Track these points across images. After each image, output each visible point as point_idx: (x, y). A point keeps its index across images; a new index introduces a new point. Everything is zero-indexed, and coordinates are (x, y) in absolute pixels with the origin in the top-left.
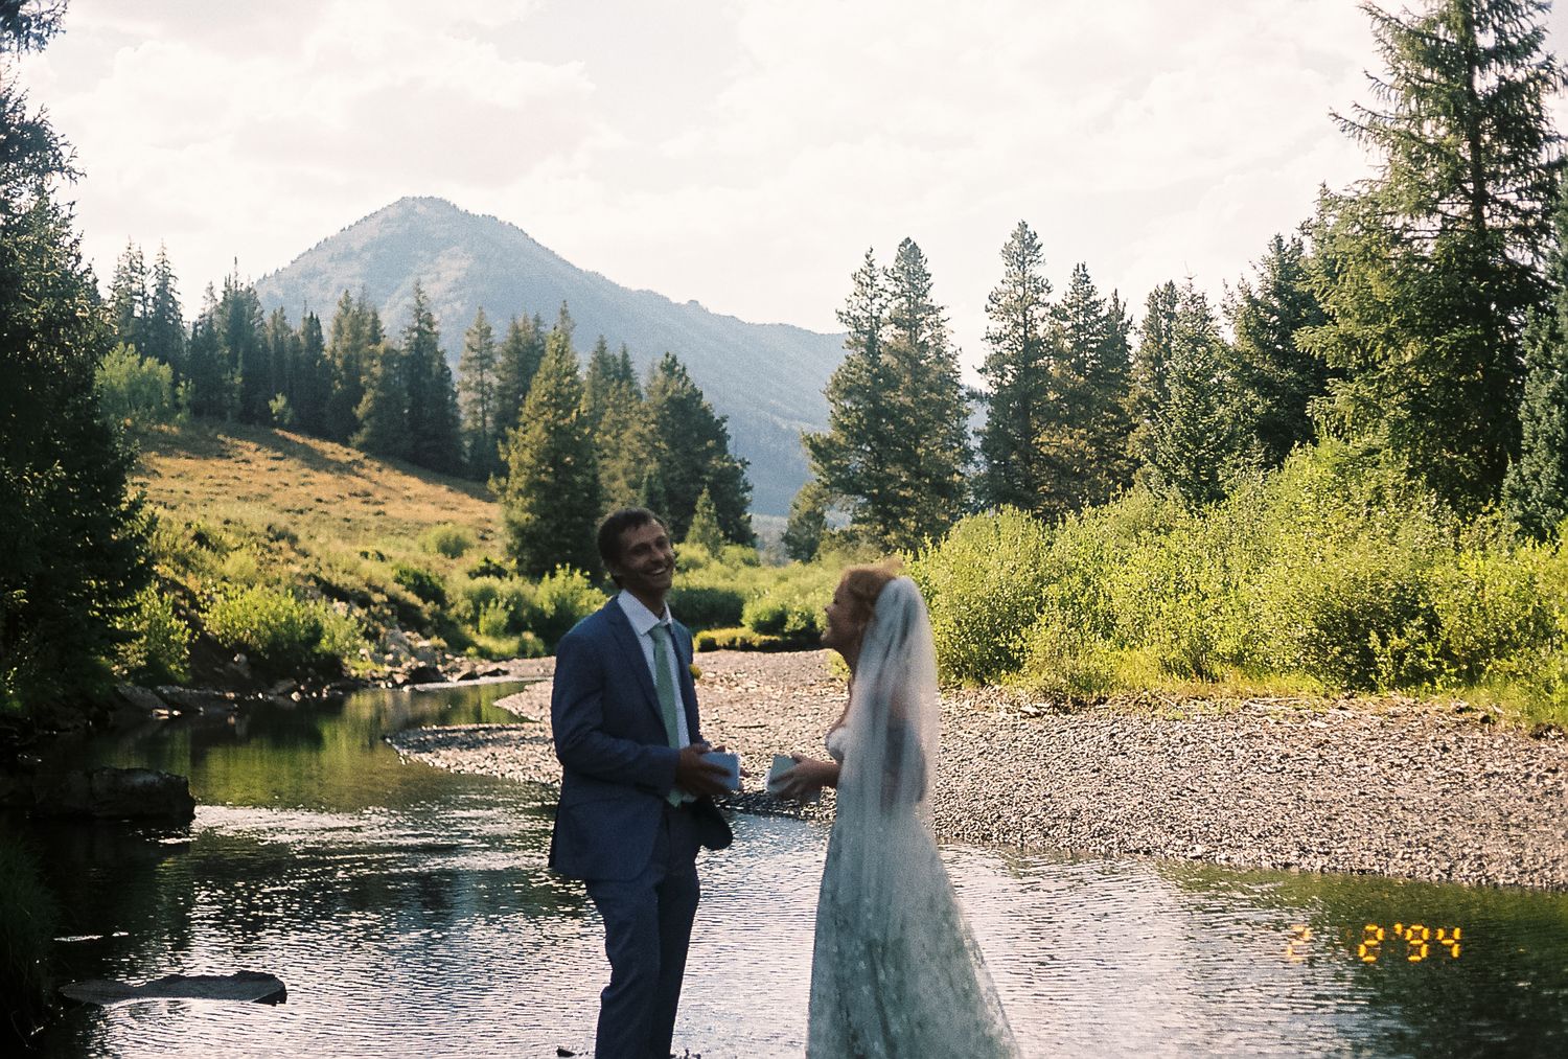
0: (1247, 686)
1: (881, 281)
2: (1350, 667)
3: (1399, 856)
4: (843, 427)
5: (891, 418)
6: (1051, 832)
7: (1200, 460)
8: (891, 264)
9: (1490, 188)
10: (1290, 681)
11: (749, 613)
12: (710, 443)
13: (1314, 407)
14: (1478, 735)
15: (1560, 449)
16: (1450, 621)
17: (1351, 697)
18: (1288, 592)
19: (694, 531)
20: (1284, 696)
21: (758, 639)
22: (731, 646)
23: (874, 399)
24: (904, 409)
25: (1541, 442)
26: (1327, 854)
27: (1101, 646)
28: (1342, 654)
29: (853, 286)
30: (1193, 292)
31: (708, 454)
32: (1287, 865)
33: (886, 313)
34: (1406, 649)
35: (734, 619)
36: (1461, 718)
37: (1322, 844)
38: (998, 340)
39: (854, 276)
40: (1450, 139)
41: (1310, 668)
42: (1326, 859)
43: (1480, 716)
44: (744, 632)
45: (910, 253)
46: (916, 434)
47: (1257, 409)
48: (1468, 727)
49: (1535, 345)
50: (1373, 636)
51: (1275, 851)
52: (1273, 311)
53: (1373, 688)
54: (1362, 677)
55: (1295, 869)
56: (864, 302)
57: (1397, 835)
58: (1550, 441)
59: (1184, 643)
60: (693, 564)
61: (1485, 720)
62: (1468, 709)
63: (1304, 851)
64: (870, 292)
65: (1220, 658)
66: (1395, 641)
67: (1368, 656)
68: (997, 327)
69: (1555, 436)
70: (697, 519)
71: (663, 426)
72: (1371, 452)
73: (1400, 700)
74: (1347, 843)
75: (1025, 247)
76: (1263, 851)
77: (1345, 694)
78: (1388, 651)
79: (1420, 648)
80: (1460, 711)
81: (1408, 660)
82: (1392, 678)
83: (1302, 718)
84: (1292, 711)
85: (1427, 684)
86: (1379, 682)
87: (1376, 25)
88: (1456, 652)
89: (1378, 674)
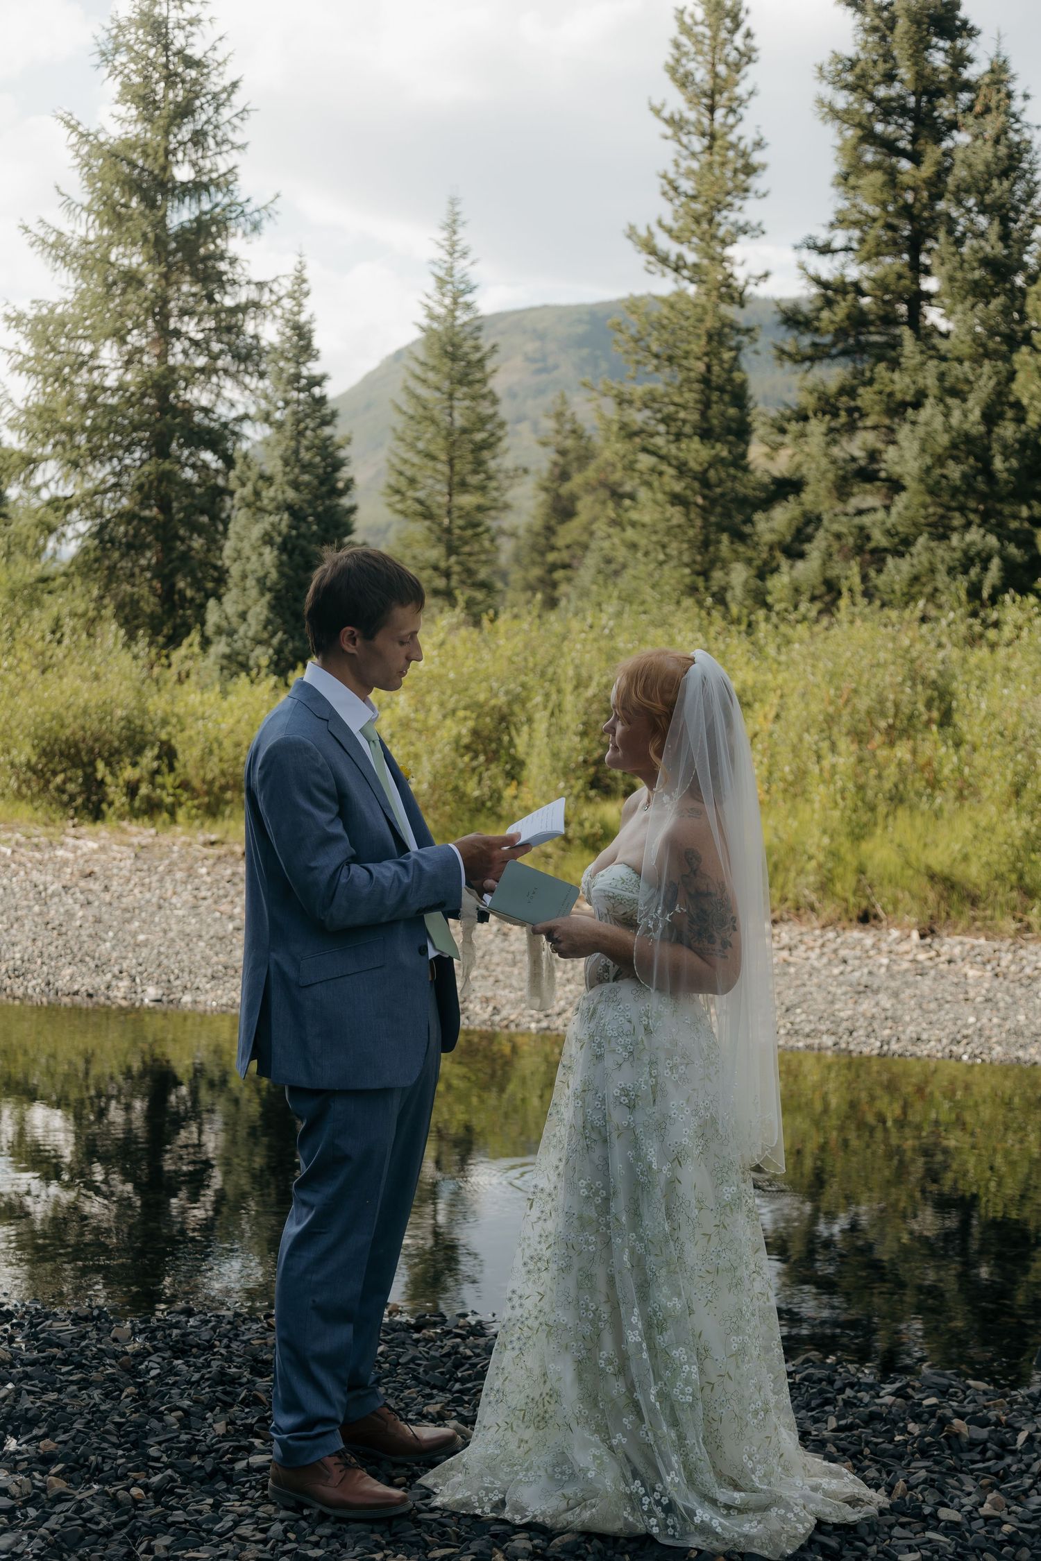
2: (72, 797)
9: (173, 323)
15: (270, 590)
16: (188, 756)
25: (251, 582)
28: (64, 782)
34: (141, 781)
40: (144, 268)
41: (19, 795)
49: (243, 485)
50: (100, 765)
53: (97, 815)
54: (93, 807)
58: (261, 581)
66: (128, 773)
67: (95, 785)
69: (265, 576)
73: (141, 832)
77: (70, 823)
78: (121, 782)
79: (159, 779)
80: (213, 843)
81: (144, 790)
82: (127, 808)
83: (37, 847)
84: (23, 839)
85: (165, 816)
86: (110, 812)
87: (74, 139)
88: (196, 783)
89: (111, 804)
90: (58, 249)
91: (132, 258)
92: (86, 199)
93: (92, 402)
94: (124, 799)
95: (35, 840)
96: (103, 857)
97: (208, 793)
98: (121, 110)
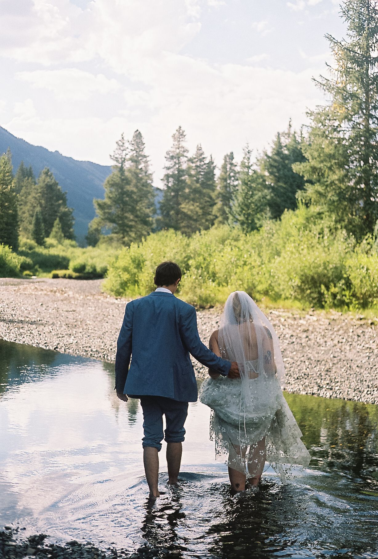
0: (271, 304)
1: (127, 145)
2: (314, 299)
3: (365, 392)
4: (110, 198)
5: (128, 196)
6: (201, 371)
7: (249, 215)
8: (131, 138)
10: (289, 303)
11: (72, 265)
12: (61, 202)
13: (299, 195)
14: (370, 330)
16: (356, 282)
17: (313, 311)
18: (288, 267)
19: (53, 234)
20: (287, 309)
21: (75, 274)
22: (64, 277)
23: (122, 188)
24: (132, 192)
26: (331, 389)
27: (212, 285)
28: (311, 293)
29: (116, 146)
30: (249, 149)
31: (59, 206)
32: (313, 394)
33: (128, 157)
34: (338, 293)
35: (66, 267)
36: (362, 322)
37: (328, 384)
38: (168, 168)
39: (117, 143)
40: (359, 91)
41: (296, 298)
42: (331, 392)
43: (370, 322)
44: (70, 272)
45: (138, 135)
46: (137, 202)
47: (268, 197)
48: (365, 326)
50: (323, 287)
51: (306, 386)
52: (275, 161)
53: (323, 307)
54: (319, 303)
55: (315, 396)
56: (120, 152)
57: (362, 381)
59: (245, 286)
60: (52, 246)
61: (372, 324)
62: (365, 319)
63: (320, 388)
64: (122, 148)
65: (259, 292)
66: (333, 290)
67: (321, 295)
68: (169, 164)
70: (54, 229)
71: (43, 194)
72: (319, 214)
73: (335, 313)
74: (339, 384)
75: (180, 135)
76: (301, 386)
77: (312, 309)
78: (330, 293)
79: (344, 293)
80: (361, 319)
81: (338, 297)
82: (332, 304)
83: (295, 319)
84: (291, 316)
85: (346, 307)
86: (326, 305)
87: (332, 45)
88: (358, 295)
89: (326, 302)
90: (327, 86)
91: (353, 88)
92: (336, 67)
93: (339, 143)
94: (331, 300)
95: (295, 316)
96: (316, 323)
97: (363, 298)
98: (350, 32)
